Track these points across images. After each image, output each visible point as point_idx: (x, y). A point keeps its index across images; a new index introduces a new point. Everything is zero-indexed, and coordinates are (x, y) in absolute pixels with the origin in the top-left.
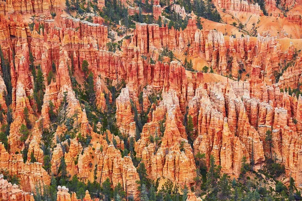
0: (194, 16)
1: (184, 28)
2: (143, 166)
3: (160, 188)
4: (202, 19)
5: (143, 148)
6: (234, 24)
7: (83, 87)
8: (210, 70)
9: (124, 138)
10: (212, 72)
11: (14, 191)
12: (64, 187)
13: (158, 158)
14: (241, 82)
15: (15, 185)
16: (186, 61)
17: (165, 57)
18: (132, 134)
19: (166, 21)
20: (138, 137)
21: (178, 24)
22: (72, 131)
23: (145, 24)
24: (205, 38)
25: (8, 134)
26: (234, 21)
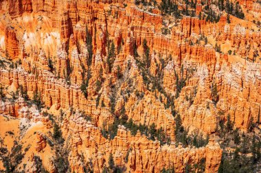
0: (225, 14)
1: (217, 21)
2: (179, 116)
3: (189, 133)
4: (231, 16)
5: (180, 104)
6: (254, 22)
7: (142, 58)
8: (233, 53)
9: (168, 96)
10: (234, 54)
11: (87, 126)
12: (123, 126)
13: (190, 112)
14: (255, 63)
15: (89, 122)
16: (216, 45)
17: (201, 41)
18: (174, 94)
19: (204, 16)
20: (177, 96)
21: (212, 18)
22: (132, 87)
23: (189, 17)
24: (231, 30)
25: (87, 86)
26: (254, 19)
